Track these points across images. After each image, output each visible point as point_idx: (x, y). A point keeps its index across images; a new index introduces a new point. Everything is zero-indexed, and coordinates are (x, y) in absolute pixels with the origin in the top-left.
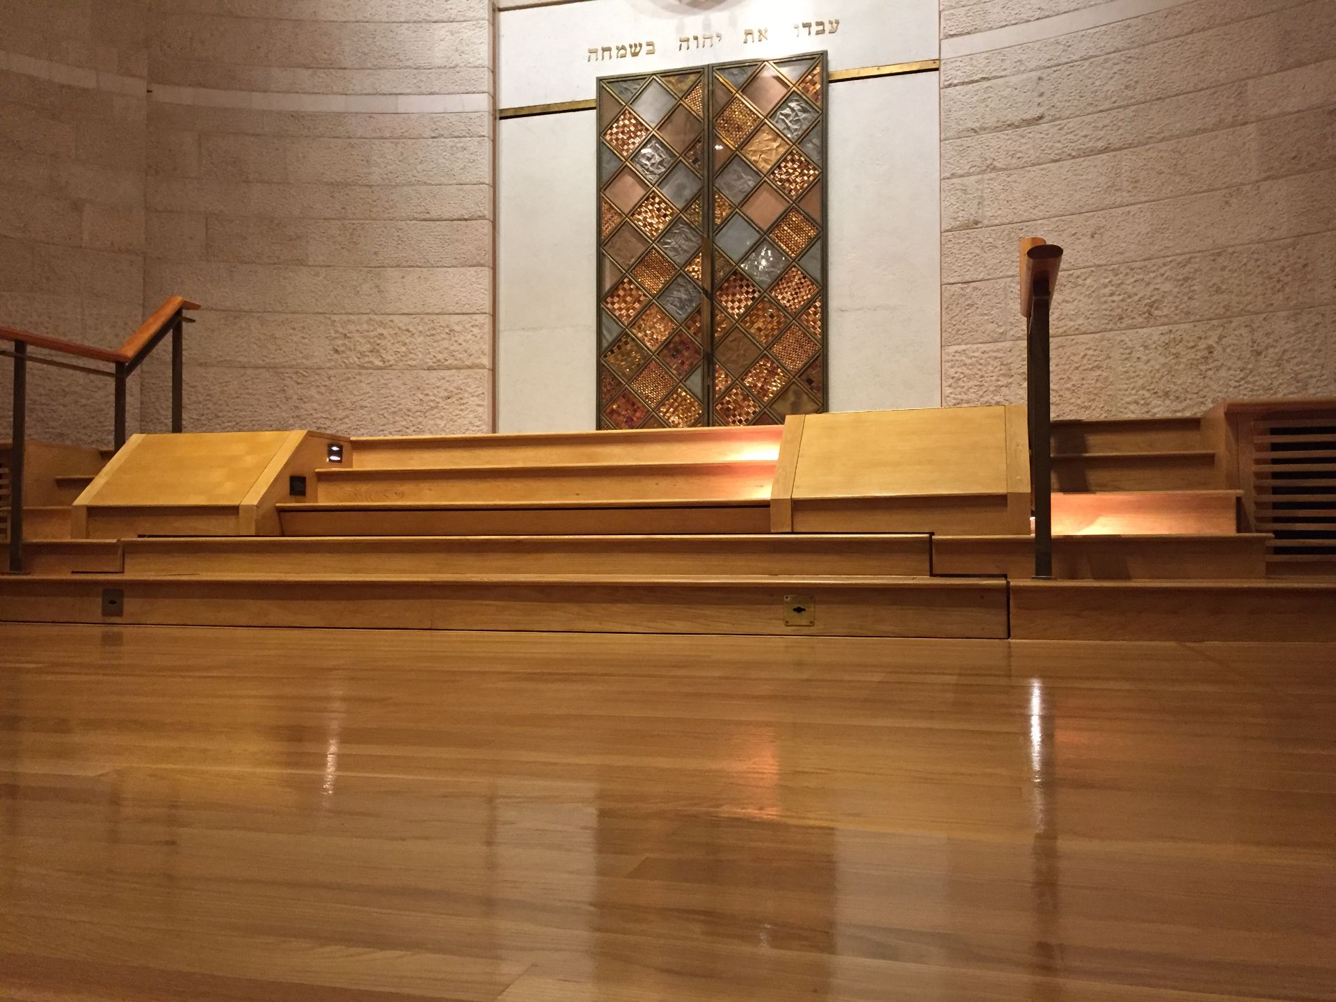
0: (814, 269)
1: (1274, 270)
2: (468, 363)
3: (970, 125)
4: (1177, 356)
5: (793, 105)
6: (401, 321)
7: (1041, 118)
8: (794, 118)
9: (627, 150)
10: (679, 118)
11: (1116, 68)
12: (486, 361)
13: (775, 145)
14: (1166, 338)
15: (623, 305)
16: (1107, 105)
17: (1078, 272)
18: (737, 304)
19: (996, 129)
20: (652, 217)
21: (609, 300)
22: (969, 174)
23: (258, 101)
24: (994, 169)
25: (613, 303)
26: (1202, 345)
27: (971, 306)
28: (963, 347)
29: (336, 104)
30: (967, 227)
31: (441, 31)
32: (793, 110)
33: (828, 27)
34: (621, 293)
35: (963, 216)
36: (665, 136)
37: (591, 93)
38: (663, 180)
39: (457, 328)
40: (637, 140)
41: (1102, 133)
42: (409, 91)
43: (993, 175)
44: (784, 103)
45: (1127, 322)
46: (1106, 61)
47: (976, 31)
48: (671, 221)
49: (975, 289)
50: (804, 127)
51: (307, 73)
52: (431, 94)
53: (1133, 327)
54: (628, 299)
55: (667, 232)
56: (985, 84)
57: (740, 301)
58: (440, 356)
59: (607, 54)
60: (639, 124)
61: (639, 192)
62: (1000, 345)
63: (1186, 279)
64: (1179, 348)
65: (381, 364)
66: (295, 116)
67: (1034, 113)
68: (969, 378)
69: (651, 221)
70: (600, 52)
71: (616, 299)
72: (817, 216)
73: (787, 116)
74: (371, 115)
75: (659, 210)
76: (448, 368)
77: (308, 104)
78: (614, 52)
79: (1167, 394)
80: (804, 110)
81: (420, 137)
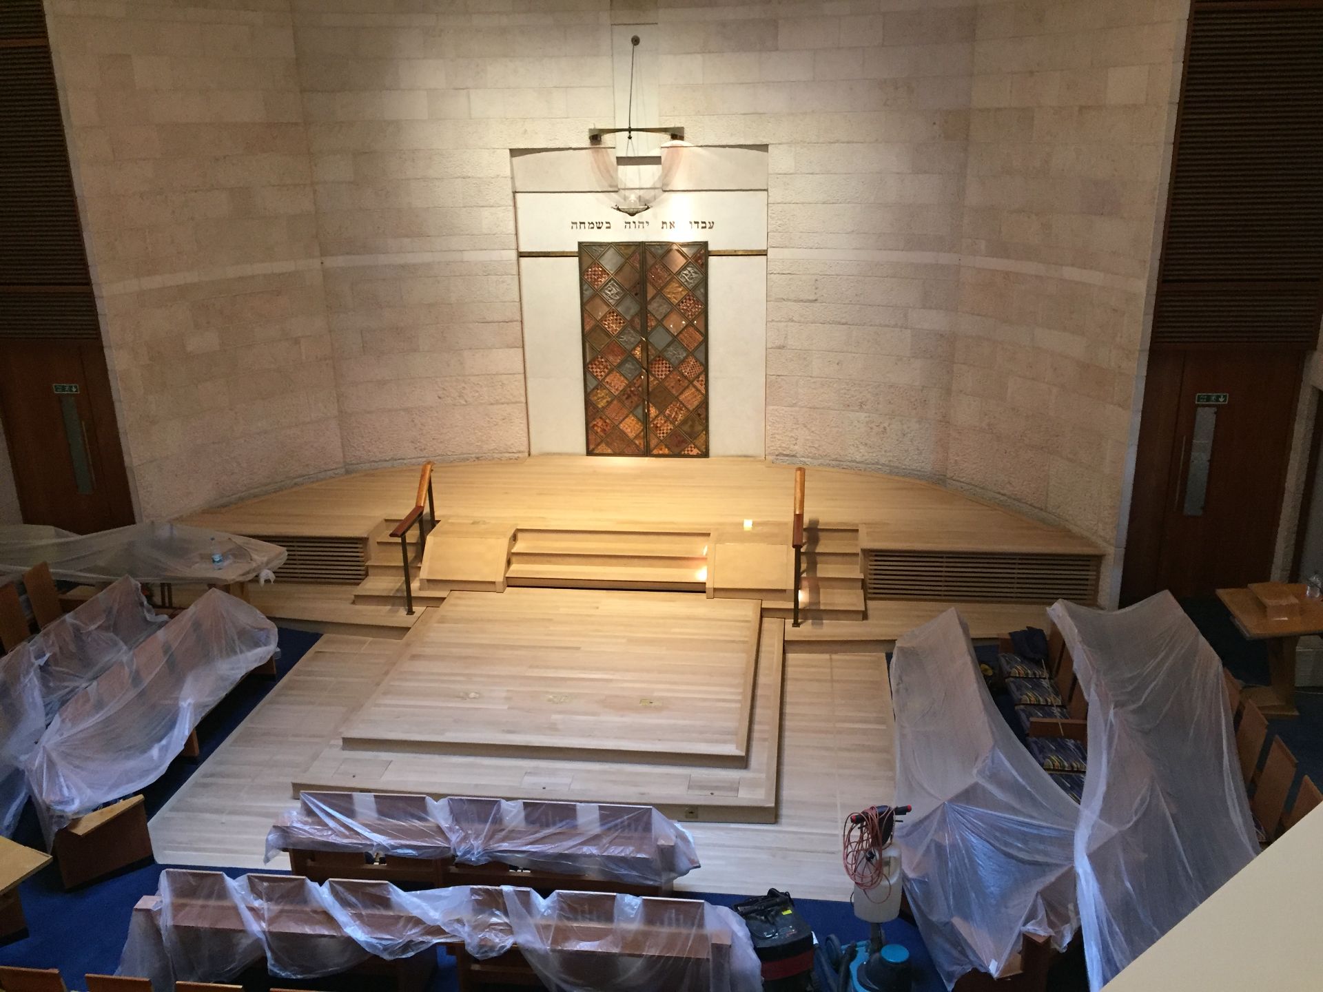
0: (702, 359)
1: (913, 400)
2: (513, 401)
3: (781, 296)
4: (871, 428)
5: (689, 269)
6: (473, 379)
7: (816, 300)
8: (690, 274)
9: (597, 285)
10: (627, 269)
11: (852, 284)
12: (523, 400)
13: (681, 289)
14: (867, 419)
15: (598, 370)
16: (847, 302)
17: (831, 380)
18: (660, 373)
19: (795, 301)
20: (613, 323)
21: (590, 366)
22: (780, 321)
23: (383, 259)
24: (793, 321)
25: (592, 368)
26: (882, 426)
27: (780, 387)
28: (776, 407)
29: (426, 257)
30: (779, 348)
31: (486, 213)
32: (689, 272)
33: (708, 225)
34: (597, 363)
35: (778, 343)
36: (618, 279)
37: (575, 249)
38: (619, 303)
39: (505, 382)
40: (603, 280)
41: (844, 315)
42: (469, 248)
43: (792, 324)
44: (684, 268)
45: (851, 408)
46: (847, 279)
47: (786, 247)
48: (624, 327)
49: (782, 380)
50: (696, 282)
51: (409, 240)
52: (481, 250)
53: (853, 411)
54: (602, 367)
55: (620, 333)
56: (790, 276)
57: (662, 371)
58: (497, 398)
59: (582, 225)
60: (604, 271)
61: (606, 309)
62: (793, 409)
63: (877, 394)
64: (872, 425)
65: (464, 403)
66: (403, 267)
67: (812, 297)
68: (779, 423)
69: (613, 327)
70: (579, 224)
71: (594, 366)
72: (703, 330)
73: (686, 275)
74: (448, 264)
75: (616, 319)
76: (503, 404)
77: (411, 259)
78: (587, 225)
79: (866, 444)
80: (695, 273)
81: (477, 275)
